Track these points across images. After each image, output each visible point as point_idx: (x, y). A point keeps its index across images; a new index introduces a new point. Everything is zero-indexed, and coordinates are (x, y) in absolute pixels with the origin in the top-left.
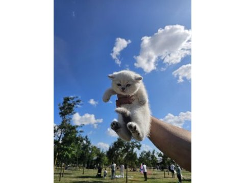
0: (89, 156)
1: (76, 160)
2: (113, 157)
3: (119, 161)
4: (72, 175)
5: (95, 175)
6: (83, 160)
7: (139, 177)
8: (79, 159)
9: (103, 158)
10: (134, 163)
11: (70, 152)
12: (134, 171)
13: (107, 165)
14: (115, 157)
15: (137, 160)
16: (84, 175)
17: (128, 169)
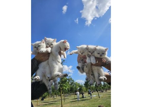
0: (75, 88)
1: (69, 91)
2: (88, 86)
3: (92, 88)
4: (69, 99)
5: (81, 97)
6: (72, 91)
7: (106, 95)
8: (70, 91)
9: (82, 88)
10: (101, 88)
11: (66, 87)
12: (102, 92)
13: (85, 92)
14: (89, 86)
15: (102, 86)
16: (75, 98)
17: (99, 92)
